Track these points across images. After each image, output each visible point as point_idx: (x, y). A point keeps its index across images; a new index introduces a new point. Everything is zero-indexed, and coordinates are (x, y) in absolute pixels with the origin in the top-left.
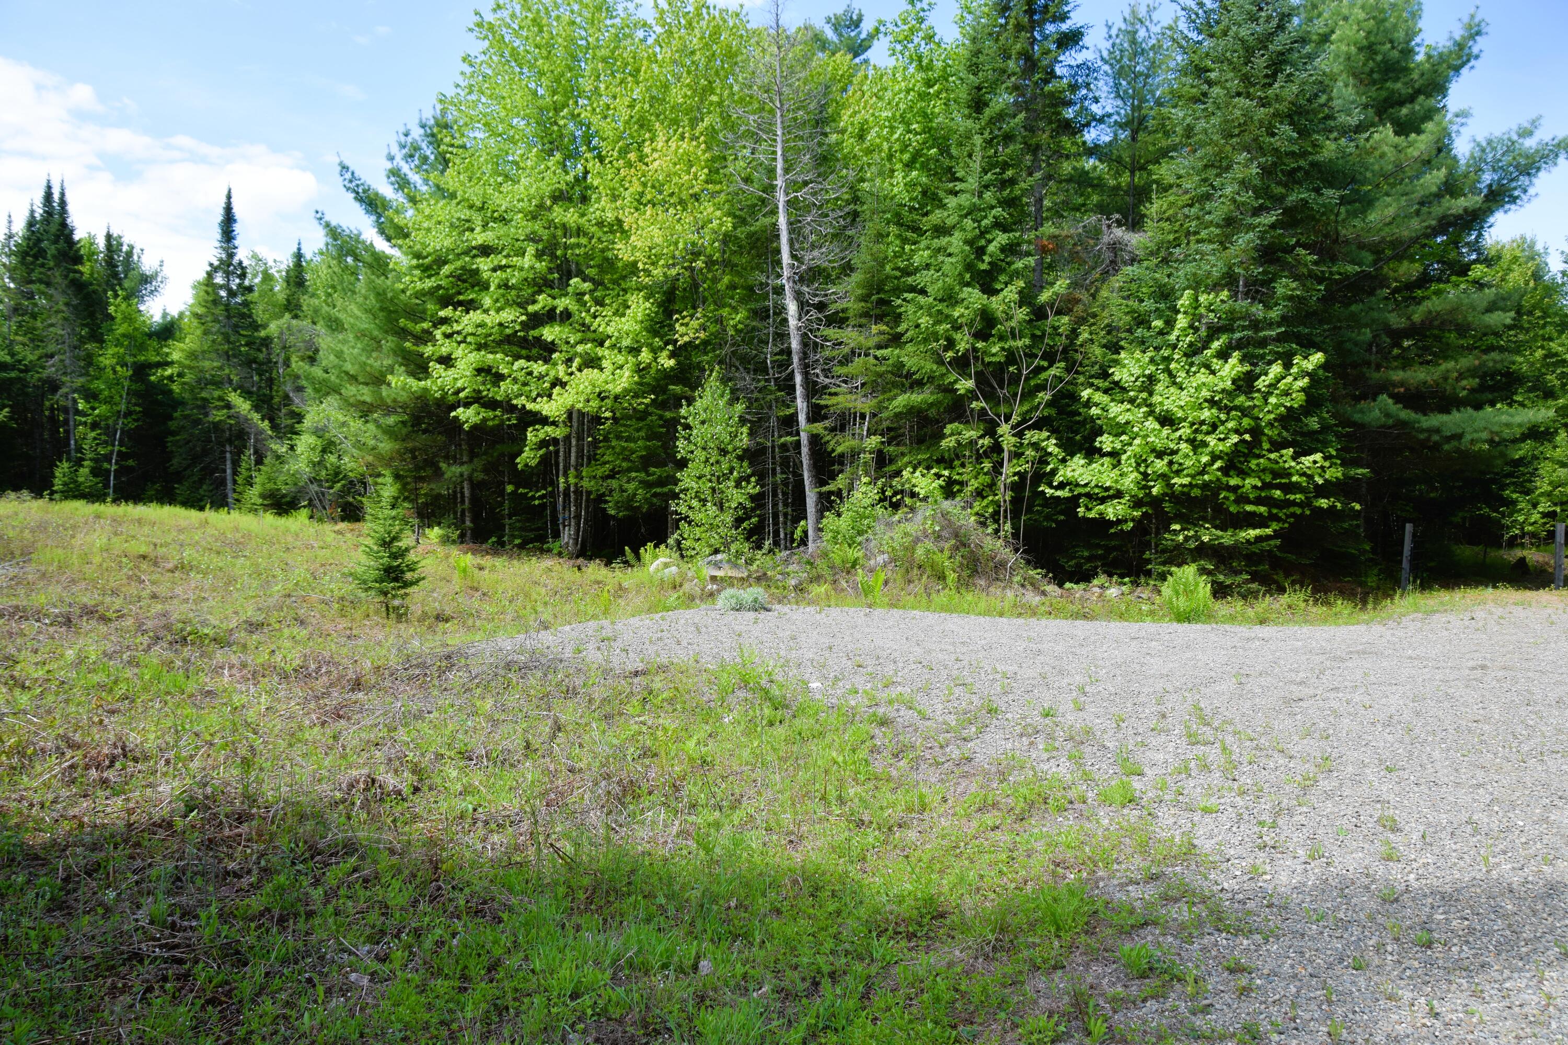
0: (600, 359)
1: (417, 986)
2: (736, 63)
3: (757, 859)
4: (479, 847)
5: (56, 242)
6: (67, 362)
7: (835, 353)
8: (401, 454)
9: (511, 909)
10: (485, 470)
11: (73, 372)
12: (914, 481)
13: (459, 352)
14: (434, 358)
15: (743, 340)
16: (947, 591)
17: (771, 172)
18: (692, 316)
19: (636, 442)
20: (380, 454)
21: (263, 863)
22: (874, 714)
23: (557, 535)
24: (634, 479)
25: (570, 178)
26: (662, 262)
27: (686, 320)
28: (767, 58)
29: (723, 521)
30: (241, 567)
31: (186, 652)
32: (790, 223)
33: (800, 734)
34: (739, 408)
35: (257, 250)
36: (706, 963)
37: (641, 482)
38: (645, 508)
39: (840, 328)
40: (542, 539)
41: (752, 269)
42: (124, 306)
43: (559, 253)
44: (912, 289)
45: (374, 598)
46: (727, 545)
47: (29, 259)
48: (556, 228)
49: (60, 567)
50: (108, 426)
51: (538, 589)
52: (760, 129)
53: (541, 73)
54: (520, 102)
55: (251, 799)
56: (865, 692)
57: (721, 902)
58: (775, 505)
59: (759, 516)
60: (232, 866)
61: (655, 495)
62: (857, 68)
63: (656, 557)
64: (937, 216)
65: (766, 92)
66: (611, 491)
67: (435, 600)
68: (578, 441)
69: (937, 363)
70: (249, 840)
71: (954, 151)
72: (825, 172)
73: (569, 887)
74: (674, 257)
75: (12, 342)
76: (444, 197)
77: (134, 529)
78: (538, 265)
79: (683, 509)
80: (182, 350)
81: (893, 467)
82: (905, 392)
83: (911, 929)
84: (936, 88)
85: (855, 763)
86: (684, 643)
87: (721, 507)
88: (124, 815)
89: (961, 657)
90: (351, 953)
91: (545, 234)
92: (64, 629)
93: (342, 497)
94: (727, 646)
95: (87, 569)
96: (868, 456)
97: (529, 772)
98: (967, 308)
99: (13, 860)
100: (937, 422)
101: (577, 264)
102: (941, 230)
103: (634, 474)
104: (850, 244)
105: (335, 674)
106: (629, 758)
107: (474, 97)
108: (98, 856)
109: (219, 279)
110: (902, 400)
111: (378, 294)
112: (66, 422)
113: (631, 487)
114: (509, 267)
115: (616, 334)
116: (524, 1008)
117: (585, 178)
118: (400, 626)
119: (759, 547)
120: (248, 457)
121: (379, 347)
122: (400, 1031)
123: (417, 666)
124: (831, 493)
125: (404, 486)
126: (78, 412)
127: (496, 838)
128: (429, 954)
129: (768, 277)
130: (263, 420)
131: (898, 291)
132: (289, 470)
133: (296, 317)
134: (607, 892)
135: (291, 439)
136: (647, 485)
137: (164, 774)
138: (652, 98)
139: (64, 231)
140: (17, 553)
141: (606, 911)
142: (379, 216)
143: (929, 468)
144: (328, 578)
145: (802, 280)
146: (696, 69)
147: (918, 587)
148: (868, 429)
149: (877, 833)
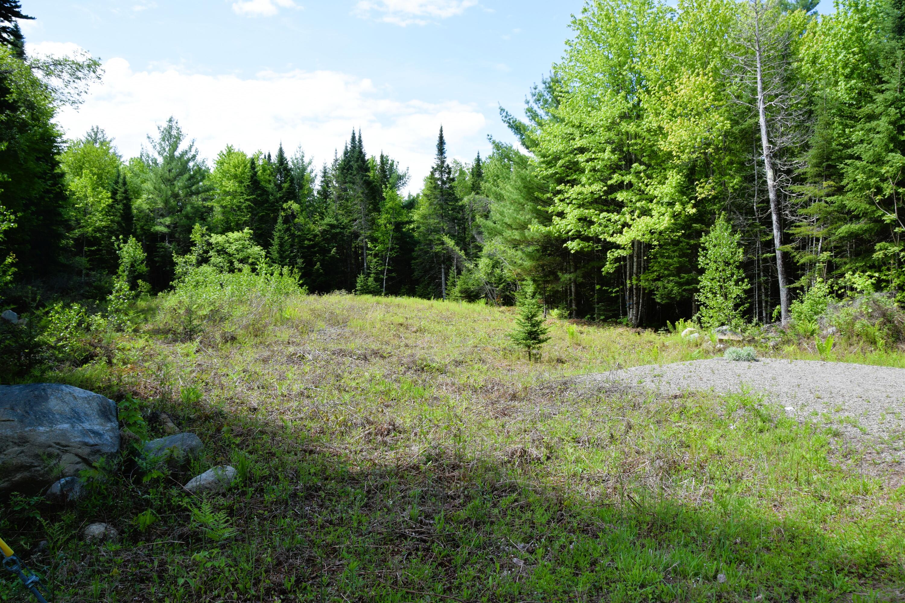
0: (650, 210)
1: (550, 570)
2: (729, 26)
3: (754, 514)
4: (585, 493)
5: (357, 161)
6: (363, 223)
7: (798, 200)
8: (536, 268)
9: (603, 530)
10: (584, 277)
11: (366, 228)
12: (853, 280)
13: (568, 209)
14: (554, 213)
15: (738, 195)
16: (877, 351)
17: (754, 91)
18: (706, 182)
19: (673, 259)
20: (524, 268)
21: (466, 493)
22: (830, 429)
23: (625, 314)
24: (671, 281)
25: (630, 105)
26: (687, 151)
27: (703, 185)
28: (750, 20)
29: (727, 306)
30: (450, 330)
31: (424, 375)
32: (767, 121)
33: (780, 439)
34: (737, 236)
35: (456, 159)
36: (722, 575)
37: (676, 283)
38: (678, 298)
39: (801, 184)
40: (617, 316)
41: (743, 151)
42: (390, 192)
43: (625, 149)
44: (851, 157)
45: (521, 350)
46: (729, 321)
47: (345, 171)
48: (622, 135)
49: (361, 329)
50: (382, 255)
51: (615, 345)
52: (747, 65)
53: (611, 46)
54: (599, 64)
55: (460, 457)
56: (823, 414)
57: (731, 539)
58: (759, 296)
59: (749, 303)
60: (450, 493)
61: (685, 290)
62: (809, 19)
63: (685, 327)
64: (868, 109)
65: (749, 41)
66: (658, 288)
67: (556, 351)
68: (638, 259)
69: (869, 204)
70: (459, 480)
71: (881, 63)
72: (790, 87)
73: (637, 521)
74: (694, 147)
75: (337, 214)
76: (558, 122)
77: (396, 310)
78: (613, 157)
79: (702, 299)
80: (419, 214)
81: (839, 272)
82: (847, 224)
83: (860, 571)
84: (869, 23)
85: (817, 459)
86: (705, 380)
87: (726, 297)
88: (394, 460)
89: (891, 395)
90: (514, 547)
91: (616, 139)
92: (363, 362)
93: (503, 292)
94: (732, 382)
95: (373, 330)
96: (821, 264)
97: (613, 452)
98: (892, 166)
99: (344, 479)
100: (869, 241)
101: (635, 155)
102: (871, 117)
103: (671, 278)
104: (807, 132)
105: (502, 390)
106: (673, 447)
107: (573, 64)
108: (383, 481)
109: (437, 175)
110: (844, 229)
111: (522, 179)
112: (362, 254)
113: (670, 286)
114: (596, 159)
115: (660, 195)
116: (611, 589)
117: (638, 104)
118: (537, 365)
119: (750, 321)
120: (453, 271)
121: (523, 209)
122: (541, 594)
123: (548, 388)
124: (797, 288)
125: (538, 286)
126: (368, 249)
127: (594, 488)
128: (557, 552)
129: (753, 156)
130: (461, 250)
131: (841, 159)
132: (474, 278)
133: (477, 193)
134: (661, 526)
135: (476, 260)
136: (680, 284)
137: (414, 441)
138: (678, 53)
139: (361, 155)
140: (341, 322)
141: (660, 538)
142: (522, 135)
143: (864, 272)
144: (497, 337)
145: (775, 156)
146: (705, 33)
147: (857, 349)
148: (822, 248)
149: (833, 505)
